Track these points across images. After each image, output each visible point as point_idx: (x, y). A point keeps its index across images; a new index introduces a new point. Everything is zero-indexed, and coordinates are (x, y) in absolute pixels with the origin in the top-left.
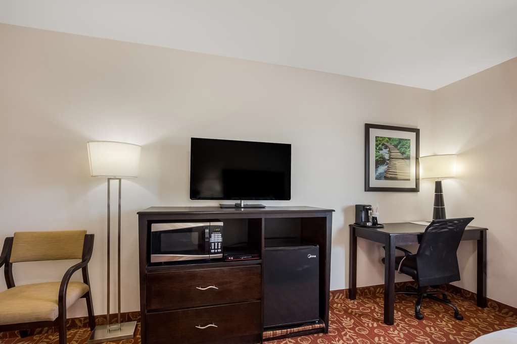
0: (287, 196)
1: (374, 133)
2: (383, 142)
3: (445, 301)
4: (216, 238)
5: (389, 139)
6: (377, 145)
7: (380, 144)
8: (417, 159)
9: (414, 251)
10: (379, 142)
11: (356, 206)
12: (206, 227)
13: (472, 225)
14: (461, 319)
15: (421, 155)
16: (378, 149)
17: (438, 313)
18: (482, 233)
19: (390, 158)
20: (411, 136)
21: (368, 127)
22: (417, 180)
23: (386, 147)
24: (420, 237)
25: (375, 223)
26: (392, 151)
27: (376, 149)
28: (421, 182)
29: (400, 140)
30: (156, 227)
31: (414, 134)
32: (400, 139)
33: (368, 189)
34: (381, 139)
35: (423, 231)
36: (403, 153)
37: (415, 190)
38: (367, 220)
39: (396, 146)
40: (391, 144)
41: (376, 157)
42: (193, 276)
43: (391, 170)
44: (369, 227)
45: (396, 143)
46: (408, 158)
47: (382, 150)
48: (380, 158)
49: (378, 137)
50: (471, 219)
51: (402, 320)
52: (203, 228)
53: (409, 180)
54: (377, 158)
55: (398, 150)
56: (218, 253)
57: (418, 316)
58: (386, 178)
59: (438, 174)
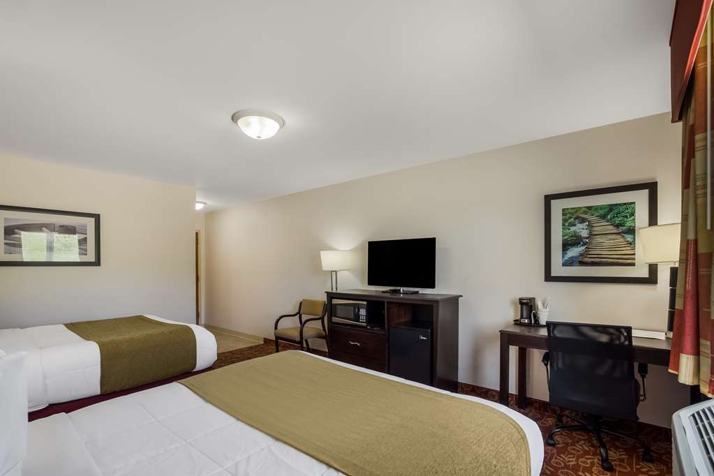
1: (559, 205)
2: (577, 214)
4: (363, 312)
5: (588, 208)
6: (565, 221)
7: (570, 218)
10: (568, 215)
16: (568, 225)
19: (591, 235)
23: (583, 221)
26: (594, 225)
27: (563, 225)
29: (611, 207)
30: (335, 302)
32: (610, 205)
33: (549, 278)
34: (573, 211)
36: (618, 226)
37: (649, 281)
39: (603, 217)
40: (593, 215)
41: (563, 236)
43: (592, 253)
45: (602, 212)
46: (630, 230)
47: (575, 225)
48: (572, 236)
49: (567, 209)
53: (632, 265)
54: (566, 237)
55: (608, 221)
56: (364, 322)
58: (582, 263)
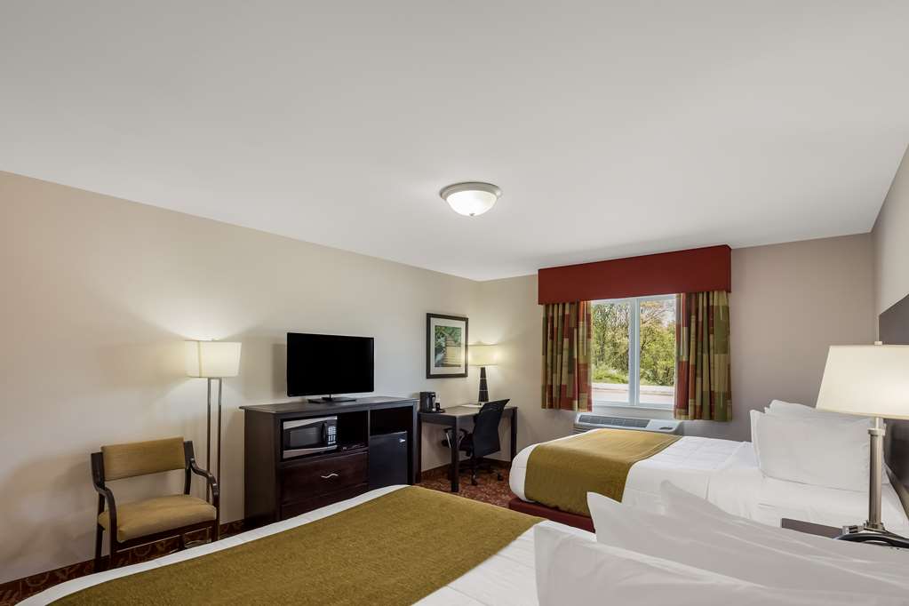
0: (370, 389)
1: (434, 322)
2: (441, 331)
3: (490, 472)
4: (332, 431)
5: (446, 327)
6: (436, 334)
7: (438, 333)
8: (466, 346)
9: (470, 431)
10: (437, 331)
11: (421, 393)
12: (326, 422)
13: (508, 406)
14: (502, 480)
15: (469, 344)
16: (437, 338)
17: (486, 480)
18: (514, 410)
19: (446, 346)
20: (461, 324)
21: (429, 316)
22: (466, 365)
23: (443, 336)
24: (475, 417)
25: (438, 409)
26: (447, 339)
27: (435, 337)
28: (469, 368)
29: (453, 329)
30: (288, 425)
31: (464, 323)
33: (429, 376)
34: (439, 328)
35: (477, 412)
36: (456, 341)
37: (464, 376)
38: (431, 407)
39: (450, 334)
40: (447, 333)
42: (317, 467)
43: (445, 358)
44: (433, 412)
45: (450, 331)
46: (459, 345)
47: (440, 338)
48: (438, 346)
49: (437, 326)
50: (507, 401)
51: (463, 488)
52: (324, 422)
53: (460, 366)
54: (436, 346)
55: (452, 338)
56: (334, 444)
57: (474, 483)
58: (444, 365)
59: (482, 363)
